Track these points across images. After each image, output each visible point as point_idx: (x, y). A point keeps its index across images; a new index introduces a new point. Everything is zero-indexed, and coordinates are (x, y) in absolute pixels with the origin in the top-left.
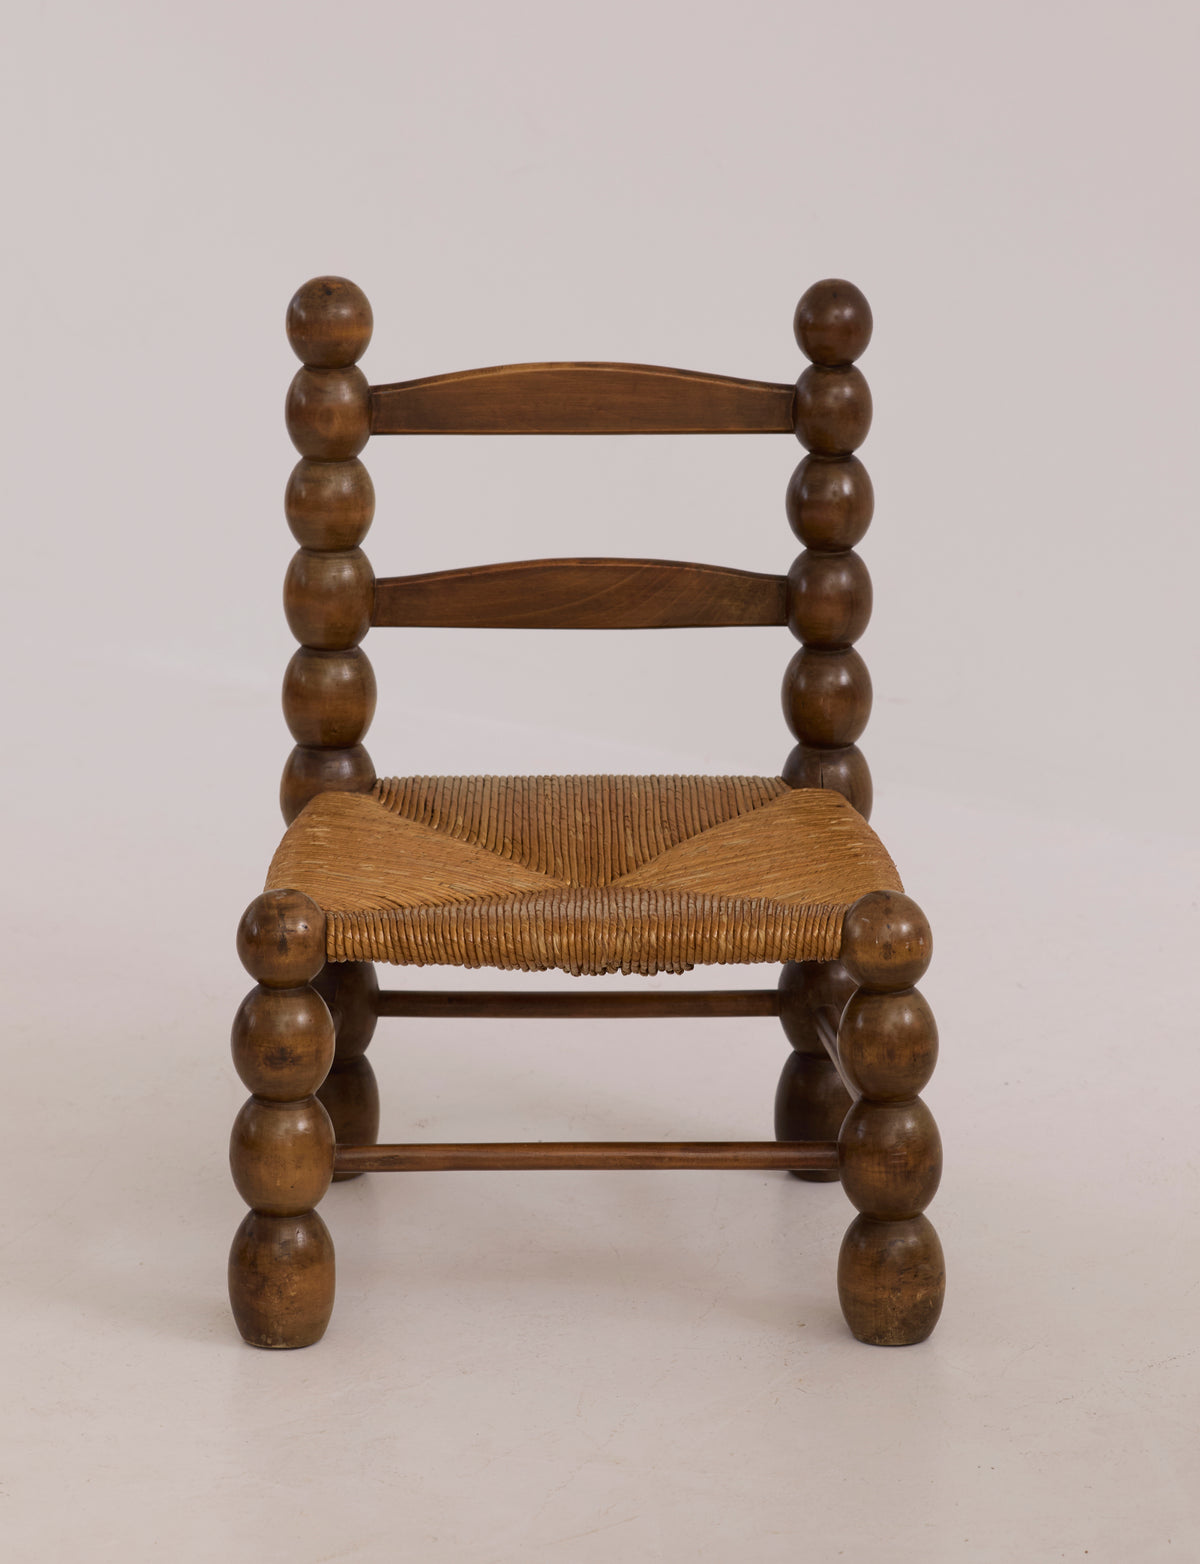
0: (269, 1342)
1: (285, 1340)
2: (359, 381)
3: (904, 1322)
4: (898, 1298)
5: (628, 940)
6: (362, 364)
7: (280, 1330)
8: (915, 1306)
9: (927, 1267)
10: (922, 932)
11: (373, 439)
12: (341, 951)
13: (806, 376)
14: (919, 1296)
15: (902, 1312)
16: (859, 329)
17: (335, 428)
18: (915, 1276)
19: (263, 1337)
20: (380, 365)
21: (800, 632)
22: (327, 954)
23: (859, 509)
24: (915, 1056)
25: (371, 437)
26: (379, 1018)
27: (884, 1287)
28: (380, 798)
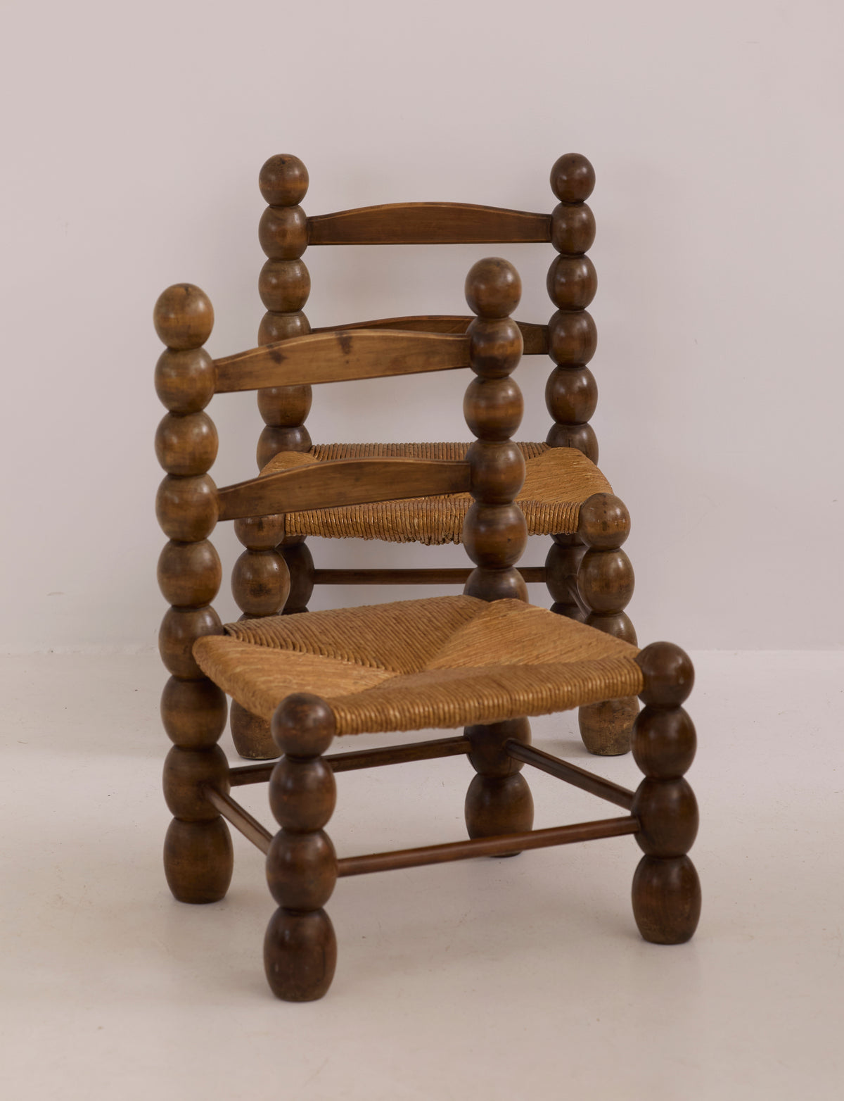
0: (254, 755)
1: (263, 754)
2: (302, 214)
3: (617, 741)
4: (613, 727)
5: (457, 521)
6: (302, 204)
7: (260, 748)
8: (623, 732)
9: (630, 709)
10: (625, 515)
11: (309, 248)
12: (294, 529)
13: (557, 210)
14: (625, 726)
15: (615, 735)
16: (587, 183)
17: (289, 239)
18: (623, 714)
19: (251, 753)
20: (314, 205)
21: (555, 357)
22: (285, 531)
23: (588, 286)
24: (621, 586)
25: (308, 247)
26: (315, 585)
27: (605, 721)
28: (314, 455)
